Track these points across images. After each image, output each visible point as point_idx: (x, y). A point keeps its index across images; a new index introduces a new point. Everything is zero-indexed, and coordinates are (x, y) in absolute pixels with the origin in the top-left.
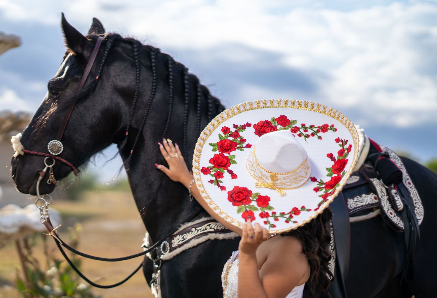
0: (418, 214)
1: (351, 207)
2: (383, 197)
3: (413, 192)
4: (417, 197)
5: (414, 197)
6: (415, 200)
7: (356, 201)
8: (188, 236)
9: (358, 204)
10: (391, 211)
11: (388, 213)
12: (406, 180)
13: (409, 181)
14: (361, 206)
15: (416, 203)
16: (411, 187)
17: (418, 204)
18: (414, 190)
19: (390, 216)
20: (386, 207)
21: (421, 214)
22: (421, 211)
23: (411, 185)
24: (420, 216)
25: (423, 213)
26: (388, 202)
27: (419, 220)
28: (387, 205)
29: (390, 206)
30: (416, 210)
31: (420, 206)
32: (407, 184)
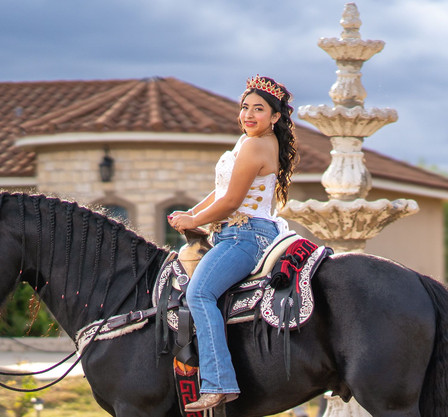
0: (304, 312)
2: (266, 298)
3: (306, 292)
4: (309, 296)
5: (304, 296)
7: (243, 303)
9: (243, 305)
10: (269, 311)
11: (264, 313)
12: (303, 280)
13: (306, 281)
14: (244, 308)
15: (305, 302)
16: (305, 287)
18: (308, 289)
19: (264, 315)
20: (265, 307)
21: (308, 312)
22: (309, 309)
23: (306, 285)
24: (305, 314)
25: (311, 311)
26: (270, 302)
27: (303, 318)
28: (267, 305)
29: (271, 307)
30: (303, 309)
31: (309, 305)
32: (302, 284)
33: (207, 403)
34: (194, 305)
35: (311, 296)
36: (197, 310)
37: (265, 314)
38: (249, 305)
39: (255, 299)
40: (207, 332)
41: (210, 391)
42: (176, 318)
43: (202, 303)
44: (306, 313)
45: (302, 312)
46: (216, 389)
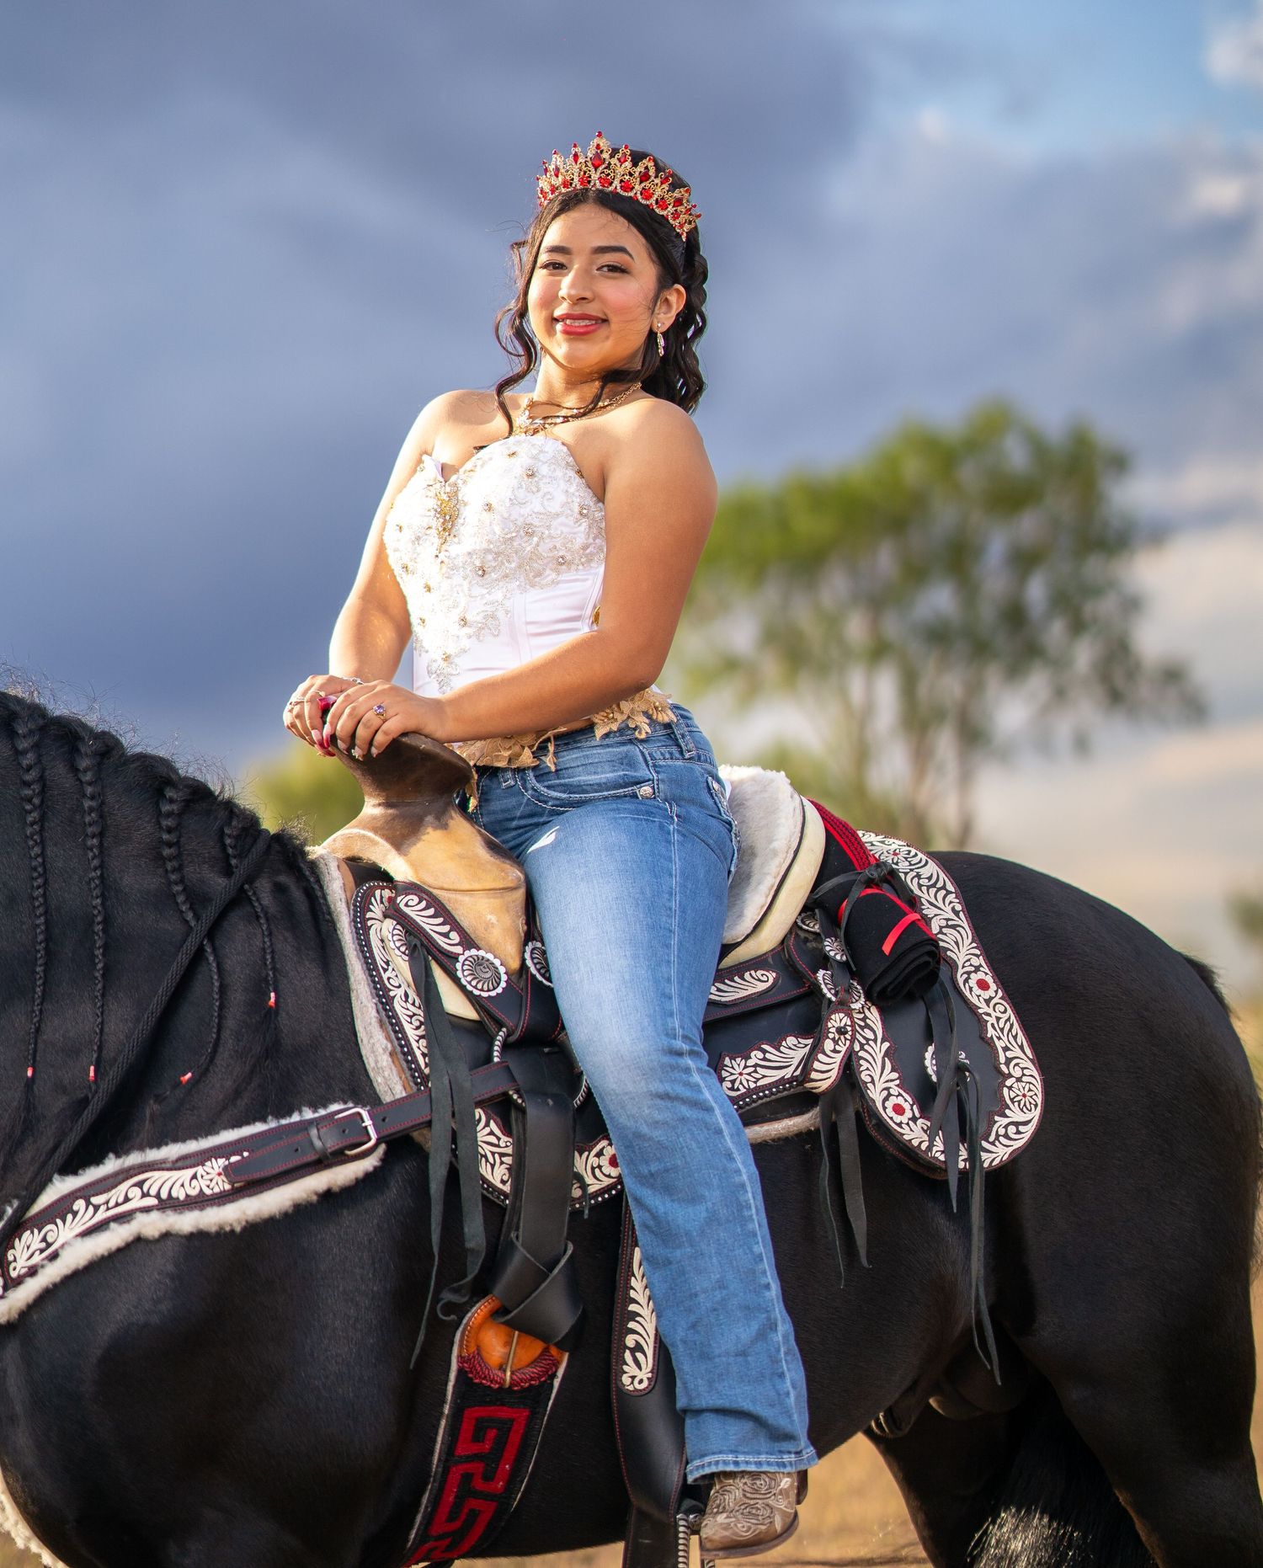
0: (1019, 1102)
1: (732, 1089)
2: (866, 1047)
3: (998, 1019)
4: (1015, 1037)
5: (999, 1038)
6: (1006, 1049)
7: (756, 1065)
8: (63, 1232)
9: (764, 1076)
10: (900, 1101)
11: (885, 1108)
12: (969, 973)
13: (980, 975)
14: (776, 1084)
15: (1008, 1061)
16: (988, 1002)
17: (1017, 1065)
18: (1002, 1009)
19: (891, 1118)
20: (880, 1085)
21: (1030, 1103)
22: (1030, 1090)
23: (991, 993)
24: (1025, 1109)
25: (1040, 1095)
26: (888, 1066)
27: (1021, 1128)
28: (884, 1078)
29: (897, 1082)
30: (1010, 1088)
31: (1026, 1072)
32: (971, 989)
33: (782, 1519)
34: (667, 1087)
35: (1021, 1038)
36: (686, 1111)
37: (890, 1111)
38: (814, 1075)
39: (835, 1051)
40: (739, 1204)
41: (769, 1464)
42: (502, 1144)
43: (696, 1078)
44: (1025, 1105)
45: (1012, 1100)
46: (790, 1453)
